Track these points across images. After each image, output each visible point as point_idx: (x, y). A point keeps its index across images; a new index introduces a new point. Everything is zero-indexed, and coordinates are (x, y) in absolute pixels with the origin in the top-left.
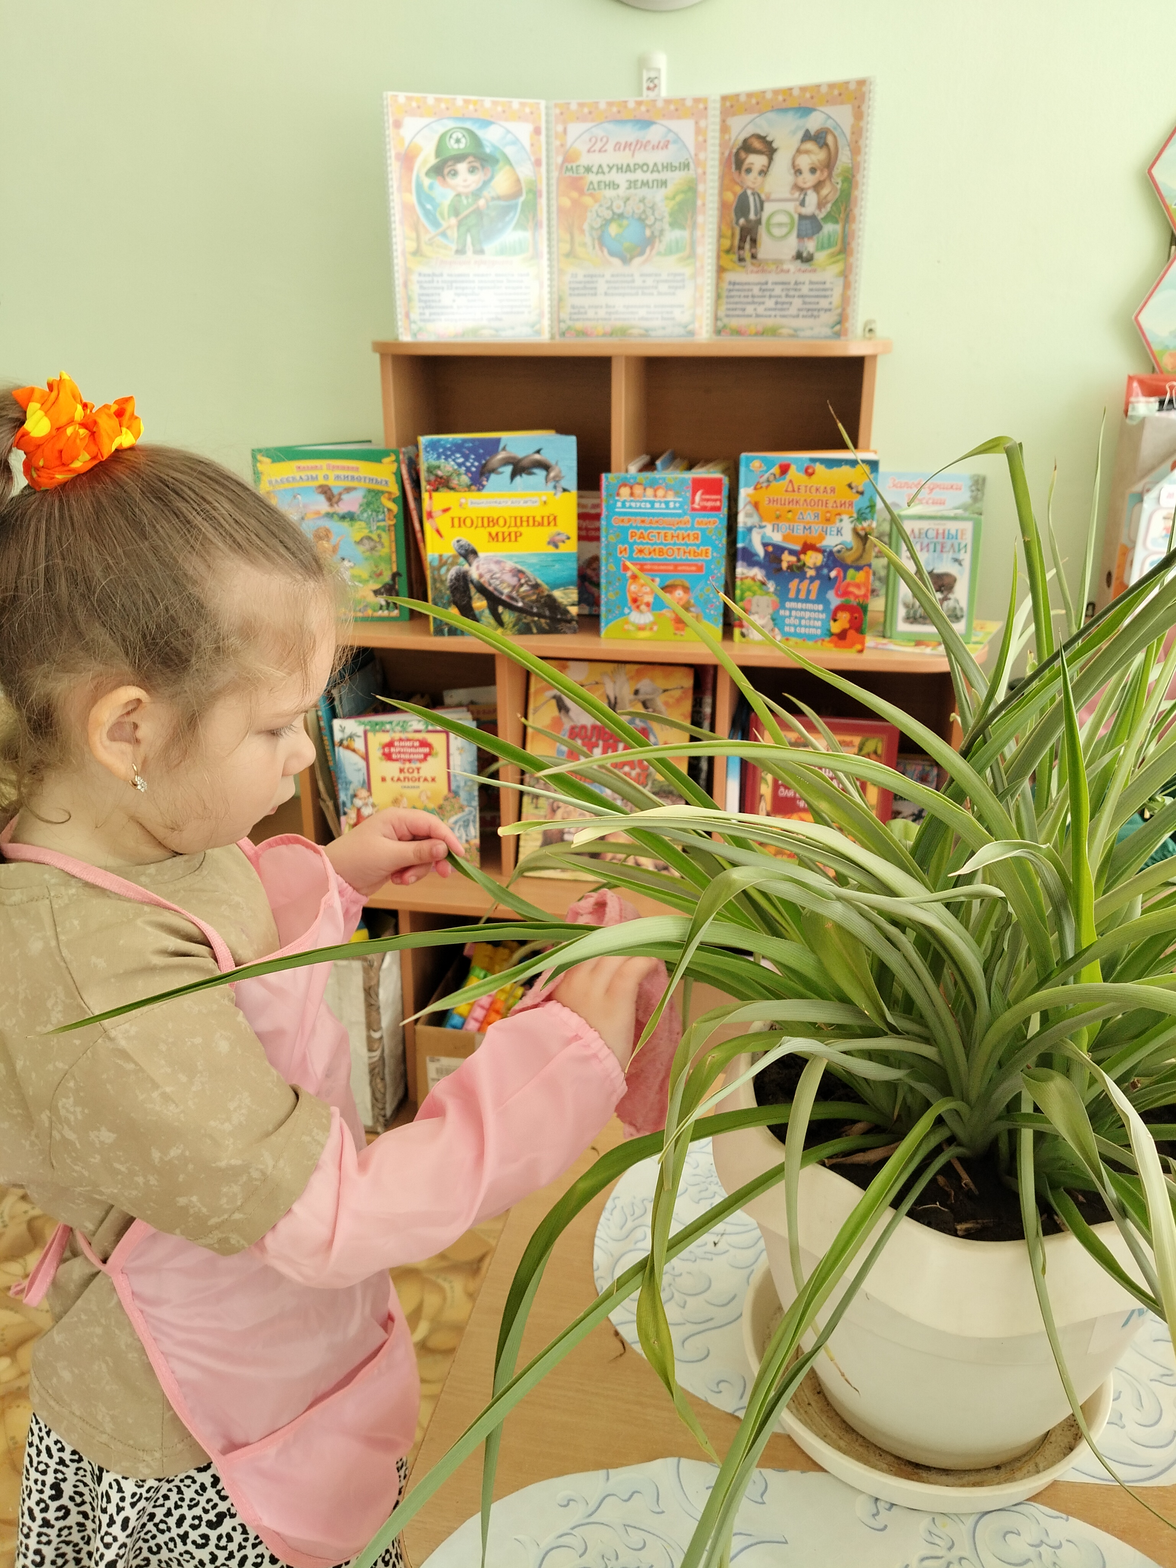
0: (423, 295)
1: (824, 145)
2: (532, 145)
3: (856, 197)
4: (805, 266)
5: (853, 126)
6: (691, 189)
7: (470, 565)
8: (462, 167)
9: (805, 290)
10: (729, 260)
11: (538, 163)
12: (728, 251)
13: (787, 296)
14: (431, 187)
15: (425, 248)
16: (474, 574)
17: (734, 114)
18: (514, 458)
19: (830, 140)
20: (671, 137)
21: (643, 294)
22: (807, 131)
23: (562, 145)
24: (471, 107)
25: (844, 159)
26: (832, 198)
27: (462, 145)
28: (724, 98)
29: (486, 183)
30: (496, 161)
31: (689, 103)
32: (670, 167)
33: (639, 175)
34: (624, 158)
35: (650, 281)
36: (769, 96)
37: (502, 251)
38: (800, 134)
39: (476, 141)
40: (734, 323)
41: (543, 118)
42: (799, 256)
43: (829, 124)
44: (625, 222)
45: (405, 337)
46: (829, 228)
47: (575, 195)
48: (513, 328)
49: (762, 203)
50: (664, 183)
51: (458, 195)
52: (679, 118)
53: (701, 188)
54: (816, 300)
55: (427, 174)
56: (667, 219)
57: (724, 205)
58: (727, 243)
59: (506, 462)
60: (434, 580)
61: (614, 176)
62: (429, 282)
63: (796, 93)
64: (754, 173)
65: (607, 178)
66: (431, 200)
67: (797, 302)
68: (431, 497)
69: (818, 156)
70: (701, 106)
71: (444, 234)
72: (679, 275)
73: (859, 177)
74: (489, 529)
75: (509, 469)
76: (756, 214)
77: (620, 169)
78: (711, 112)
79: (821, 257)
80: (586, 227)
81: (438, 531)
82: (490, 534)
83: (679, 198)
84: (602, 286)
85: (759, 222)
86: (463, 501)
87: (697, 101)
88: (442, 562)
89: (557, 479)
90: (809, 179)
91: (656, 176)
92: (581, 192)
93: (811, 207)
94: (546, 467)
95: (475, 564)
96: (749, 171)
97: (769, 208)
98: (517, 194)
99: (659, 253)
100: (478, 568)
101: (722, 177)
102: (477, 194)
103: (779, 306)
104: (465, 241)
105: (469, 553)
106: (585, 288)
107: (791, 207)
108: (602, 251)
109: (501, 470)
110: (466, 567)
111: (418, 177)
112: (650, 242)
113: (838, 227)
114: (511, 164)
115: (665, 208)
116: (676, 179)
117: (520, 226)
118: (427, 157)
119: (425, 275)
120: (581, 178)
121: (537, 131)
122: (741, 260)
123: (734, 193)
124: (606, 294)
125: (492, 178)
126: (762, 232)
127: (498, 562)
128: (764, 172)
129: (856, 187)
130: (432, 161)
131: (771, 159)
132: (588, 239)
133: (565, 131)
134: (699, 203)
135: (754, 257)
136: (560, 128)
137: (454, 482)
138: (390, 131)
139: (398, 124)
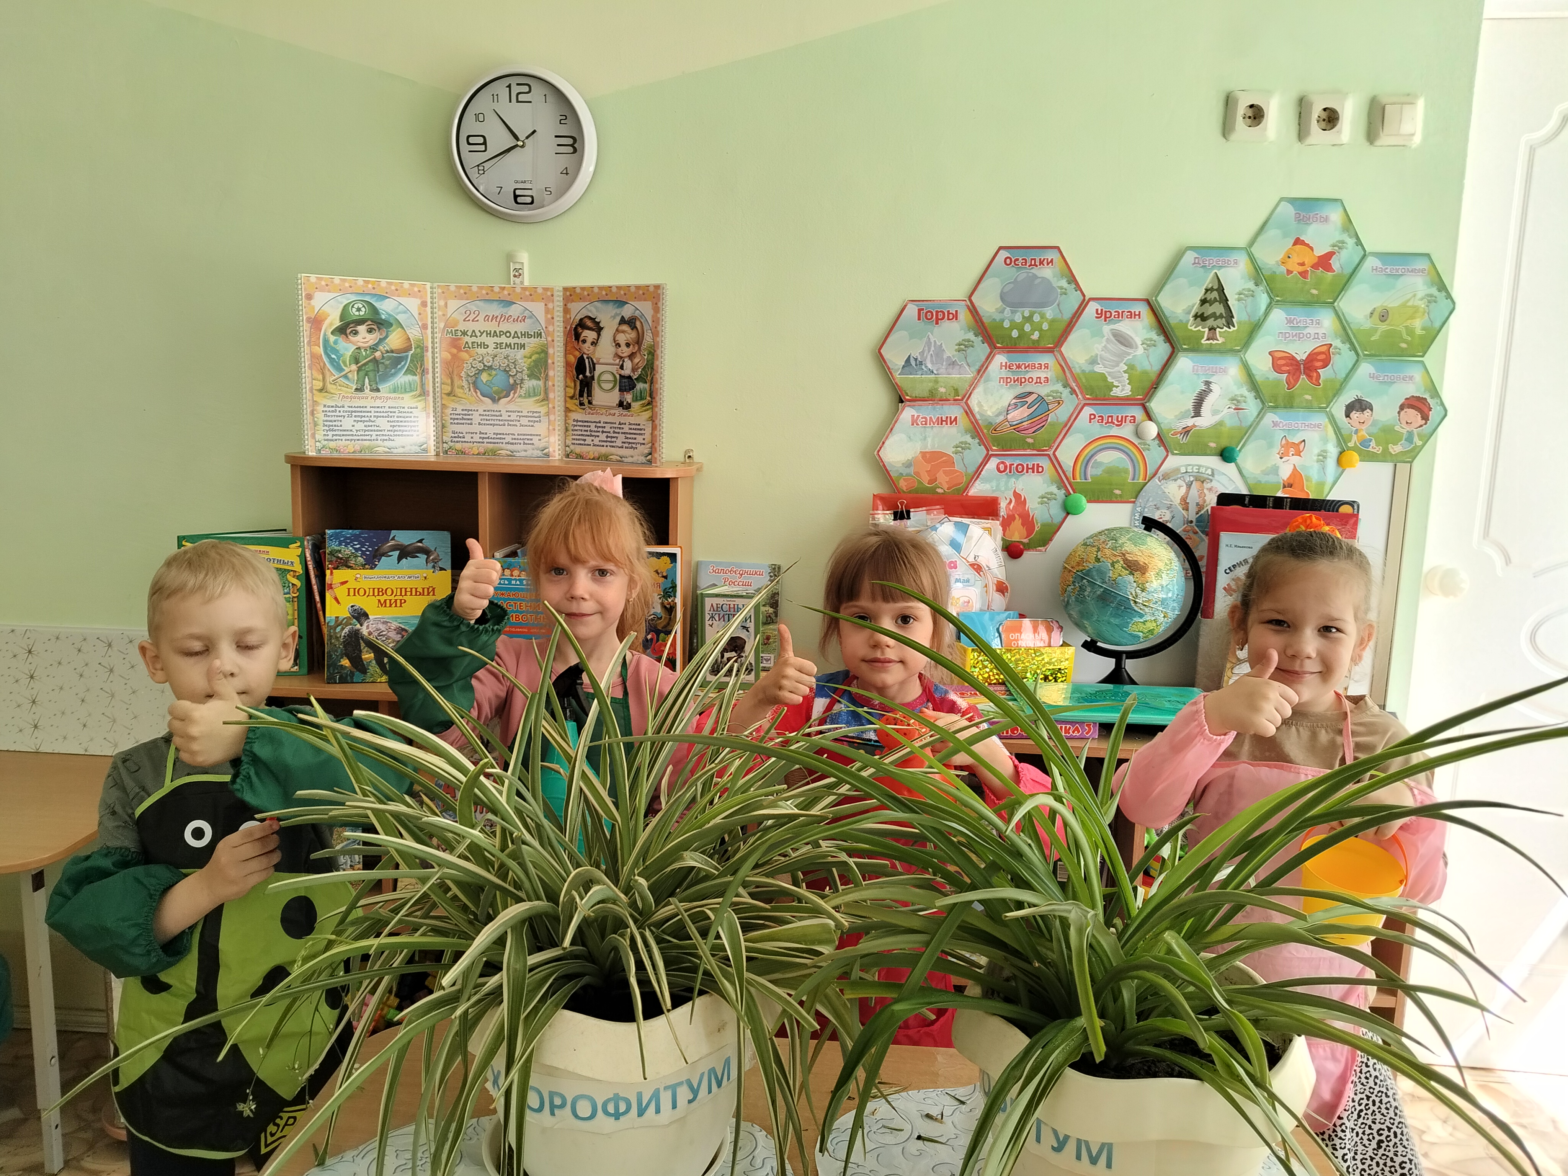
0: (327, 421)
1: (634, 327)
2: (420, 314)
3: (657, 366)
4: (625, 412)
5: (653, 316)
6: (543, 351)
7: (361, 625)
8: (362, 329)
9: (626, 429)
10: (573, 404)
11: (425, 327)
12: (572, 398)
13: (614, 432)
14: (336, 342)
15: (330, 387)
16: (364, 631)
17: (573, 301)
18: (402, 545)
19: (638, 324)
20: (527, 313)
21: (509, 425)
22: (623, 317)
23: (444, 315)
24: (370, 286)
25: (648, 338)
26: (642, 365)
27: (362, 313)
28: (565, 289)
29: (381, 341)
30: (391, 325)
31: (540, 291)
32: (526, 335)
33: (504, 339)
34: (492, 326)
35: (514, 416)
36: (596, 290)
37: (395, 390)
38: (618, 319)
39: (375, 310)
40: (578, 449)
41: (429, 295)
42: (621, 404)
43: (637, 313)
44: (494, 372)
45: (312, 453)
46: (640, 386)
47: (455, 351)
48: (403, 447)
49: (594, 364)
50: (523, 346)
51: (359, 348)
52: (532, 301)
53: (551, 351)
54: (634, 436)
55: (332, 333)
56: (526, 372)
57: (567, 364)
58: (571, 392)
59: (394, 548)
60: (331, 637)
61: (484, 339)
62: (333, 411)
63: (614, 290)
64: (588, 344)
65: (479, 340)
66: (336, 352)
67: (621, 438)
68: (332, 573)
69: (631, 335)
70: (549, 293)
71: (346, 376)
72: (536, 412)
73: (659, 352)
74: (378, 598)
75: (397, 553)
76: (590, 373)
77: (489, 334)
78: (556, 298)
79: (636, 405)
80: (463, 374)
81: (336, 599)
82: (379, 601)
83: (533, 358)
84: (476, 418)
85: (593, 378)
86: (358, 576)
87: (546, 289)
88: (338, 622)
89: (435, 561)
90: (625, 351)
91: (516, 340)
92: (460, 350)
93: (627, 371)
94: (427, 552)
95: (365, 624)
96: (584, 341)
97: (599, 369)
98: (409, 348)
99: (520, 396)
100: (368, 627)
101: (566, 345)
102: (374, 348)
103: (609, 439)
104: (364, 381)
105: (360, 615)
106: (463, 419)
107: (614, 369)
108: (476, 393)
109: (390, 554)
110: (358, 626)
111: (325, 334)
112: (513, 387)
113: (647, 386)
114: (403, 328)
115: (524, 364)
116: (532, 344)
117: (409, 371)
118: (334, 320)
119: (329, 407)
120: (459, 339)
121: (424, 304)
122: (582, 404)
123: (574, 356)
124: (479, 424)
125: (386, 337)
126: (595, 384)
127: (385, 623)
128: (594, 343)
129: (657, 359)
130: (338, 323)
131: (599, 335)
132: (465, 384)
133: (446, 304)
134: (550, 361)
135: (590, 403)
136: (442, 303)
137: (352, 562)
138: (303, 302)
139: (309, 297)
